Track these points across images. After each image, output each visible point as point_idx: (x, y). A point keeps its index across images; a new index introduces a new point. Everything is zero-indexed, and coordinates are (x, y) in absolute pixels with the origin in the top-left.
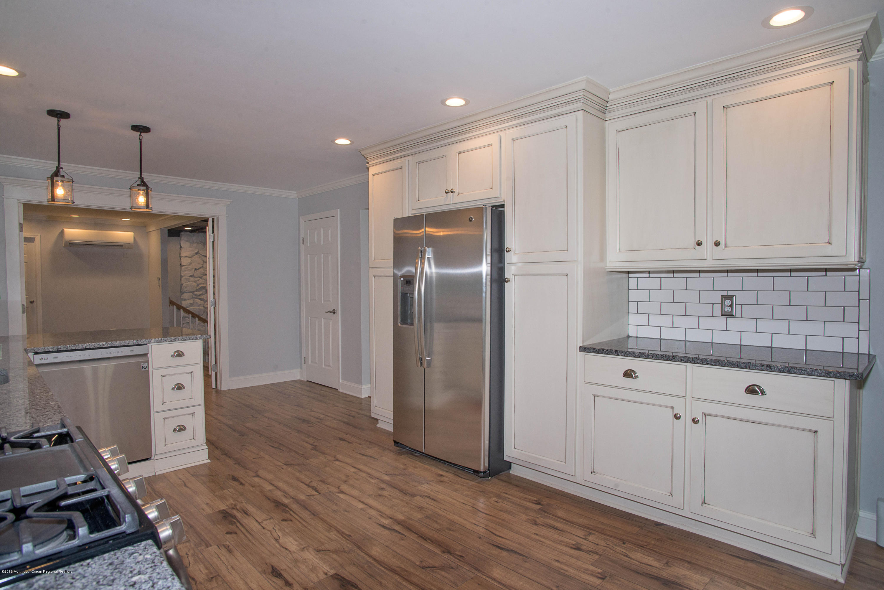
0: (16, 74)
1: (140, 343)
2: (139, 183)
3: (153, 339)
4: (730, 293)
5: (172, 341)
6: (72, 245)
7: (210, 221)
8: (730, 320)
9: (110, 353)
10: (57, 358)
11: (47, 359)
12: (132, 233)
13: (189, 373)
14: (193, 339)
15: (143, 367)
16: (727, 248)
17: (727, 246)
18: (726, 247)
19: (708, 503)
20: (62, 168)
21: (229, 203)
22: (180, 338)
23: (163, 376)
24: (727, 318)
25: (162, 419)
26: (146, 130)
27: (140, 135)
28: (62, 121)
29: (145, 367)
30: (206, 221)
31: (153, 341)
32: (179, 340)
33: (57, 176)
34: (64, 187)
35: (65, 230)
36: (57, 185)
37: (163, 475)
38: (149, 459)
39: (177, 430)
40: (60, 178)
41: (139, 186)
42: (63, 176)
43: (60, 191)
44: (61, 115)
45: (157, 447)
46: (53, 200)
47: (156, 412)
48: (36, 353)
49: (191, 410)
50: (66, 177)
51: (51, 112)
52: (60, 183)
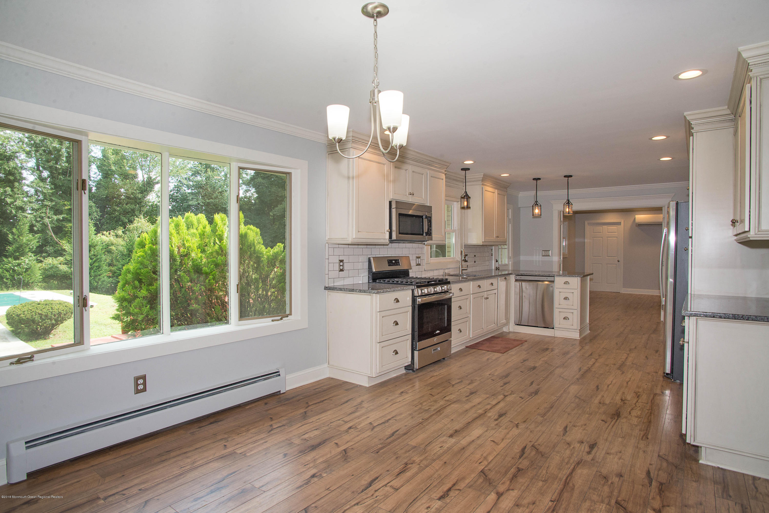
0: (509, 175)
5: (564, 276)
6: (640, 225)
7: (663, 208)
9: (537, 278)
10: (521, 278)
13: (572, 293)
14: (574, 277)
20: (537, 201)
23: (560, 292)
25: (559, 312)
26: (570, 176)
27: (568, 179)
28: (538, 181)
32: (567, 276)
33: (535, 205)
34: (538, 209)
35: (636, 216)
36: (535, 209)
37: (556, 337)
38: (553, 328)
39: (564, 318)
40: (537, 206)
41: (567, 203)
42: (538, 205)
43: (537, 211)
44: (537, 179)
45: (556, 324)
46: (533, 215)
47: (557, 308)
48: (516, 275)
49: (572, 311)
50: (539, 205)
51: (534, 179)
52: (537, 208)
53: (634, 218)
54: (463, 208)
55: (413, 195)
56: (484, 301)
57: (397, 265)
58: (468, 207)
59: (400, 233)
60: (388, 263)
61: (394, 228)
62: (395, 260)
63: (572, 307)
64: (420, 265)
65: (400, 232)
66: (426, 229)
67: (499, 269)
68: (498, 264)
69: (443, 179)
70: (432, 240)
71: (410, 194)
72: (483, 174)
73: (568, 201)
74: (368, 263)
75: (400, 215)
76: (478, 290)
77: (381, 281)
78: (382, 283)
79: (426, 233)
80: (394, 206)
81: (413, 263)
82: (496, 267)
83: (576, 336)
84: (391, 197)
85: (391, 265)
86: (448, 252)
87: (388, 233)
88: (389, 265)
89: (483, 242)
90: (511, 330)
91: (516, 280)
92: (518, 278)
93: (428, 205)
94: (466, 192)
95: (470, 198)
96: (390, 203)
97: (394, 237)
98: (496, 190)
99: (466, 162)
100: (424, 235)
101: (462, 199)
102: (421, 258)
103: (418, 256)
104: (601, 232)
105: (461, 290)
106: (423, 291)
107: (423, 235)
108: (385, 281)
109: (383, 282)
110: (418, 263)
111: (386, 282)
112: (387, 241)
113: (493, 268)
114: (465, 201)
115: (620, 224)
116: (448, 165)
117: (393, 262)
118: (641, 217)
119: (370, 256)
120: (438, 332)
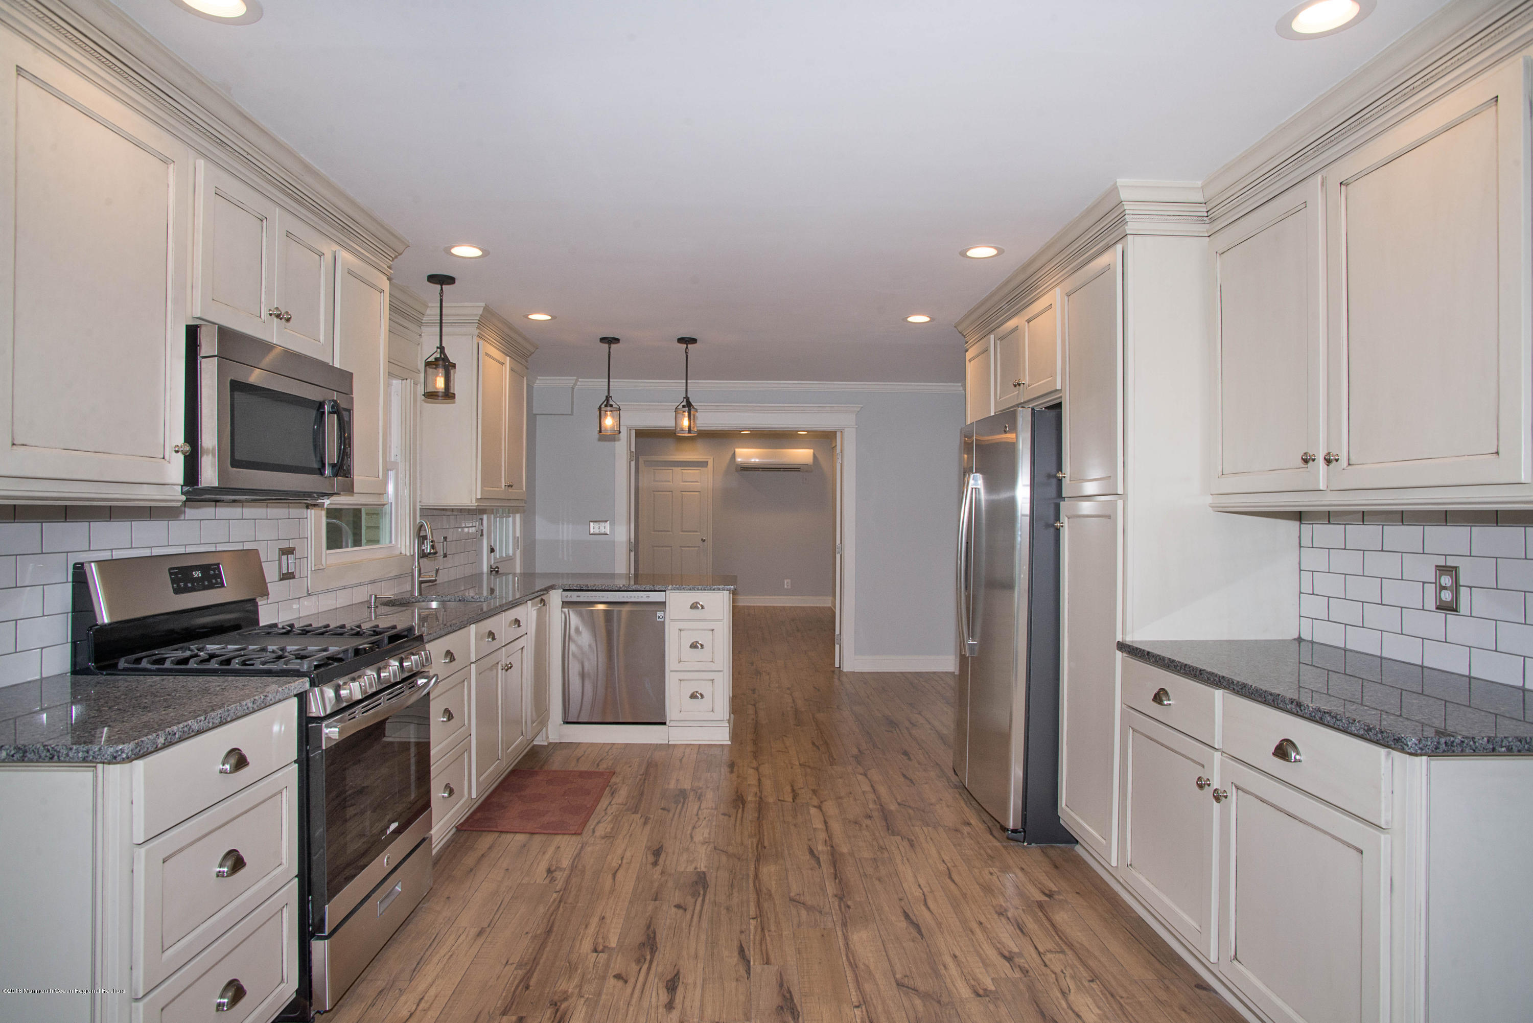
0: (549, 318)
1: (657, 589)
2: (684, 403)
3: (670, 586)
4: (1451, 562)
5: (690, 590)
6: (746, 469)
7: (838, 434)
8: (1451, 617)
9: (623, 597)
10: (579, 596)
11: (571, 597)
12: (811, 451)
13: (710, 630)
14: (714, 590)
15: (659, 617)
16: (1350, 467)
17: (1351, 463)
18: (1349, 465)
19: (1240, 961)
20: (611, 397)
21: (858, 410)
22: (700, 587)
23: (680, 630)
24: (1446, 614)
25: (678, 680)
26: (693, 341)
27: (687, 348)
28: (613, 346)
29: (661, 617)
30: (835, 433)
31: (669, 588)
32: (698, 589)
33: (606, 406)
34: (613, 417)
35: (737, 450)
36: (606, 415)
37: (675, 745)
38: (664, 724)
39: (693, 696)
40: (609, 408)
41: (684, 406)
42: (611, 406)
43: (609, 422)
44: (610, 341)
45: (672, 712)
46: (600, 431)
47: (672, 671)
48: (564, 590)
49: (711, 676)
50: (615, 406)
51: (603, 340)
52: (609, 413)
53: (733, 452)
54: (431, 396)
55: (288, 320)
56: (502, 674)
57: (211, 587)
58: (448, 395)
59: (235, 463)
60: (173, 581)
61: (209, 437)
62: (205, 568)
63: (714, 667)
64: (294, 578)
65: (237, 457)
66: (332, 454)
67: (497, 572)
68: (495, 558)
69: (382, 291)
70: (349, 489)
71: (278, 316)
72: (483, 304)
73: (687, 399)
74: (70, 586)
75: (237, 387)
76: (488, 645)
77: (144, 664)
78: (145, 671)
79: (333, 466)
80: (208, 345)
81: (271, 572)
82: (491, 568)
83: (721, 735)
84: (196, 310)
85: (186, 590)
86: (368, 528)
87: (181, 457)
88: (177, 591)
89: (477, 500)
90: (553, 738)
91: (566, 604)
92: (574, 596)
93: (337, 365)
94: (441, 348)
95: (454, 366)
96: (192, 333)
97: (209, 475)
98: (508, 358)
99: (458, 251)
100: (327, 472)
101: (430, 370)
102: (298, 553)
103: (285, 545)
104: (669, 481)
105: (449, 655)
106: (344, 693)
107: (320, 471)
108: (162, 661)
109: (154, 667)
110: (285, 571)
111: (168, 665)
112: (176, 495)
113: (485, 569)
114: (437, 375)
115: (706, 466)
116: (400, 248)
117: (197, 574)
118: (748, 454)
119: (82, 558)
120: (394, 826)
